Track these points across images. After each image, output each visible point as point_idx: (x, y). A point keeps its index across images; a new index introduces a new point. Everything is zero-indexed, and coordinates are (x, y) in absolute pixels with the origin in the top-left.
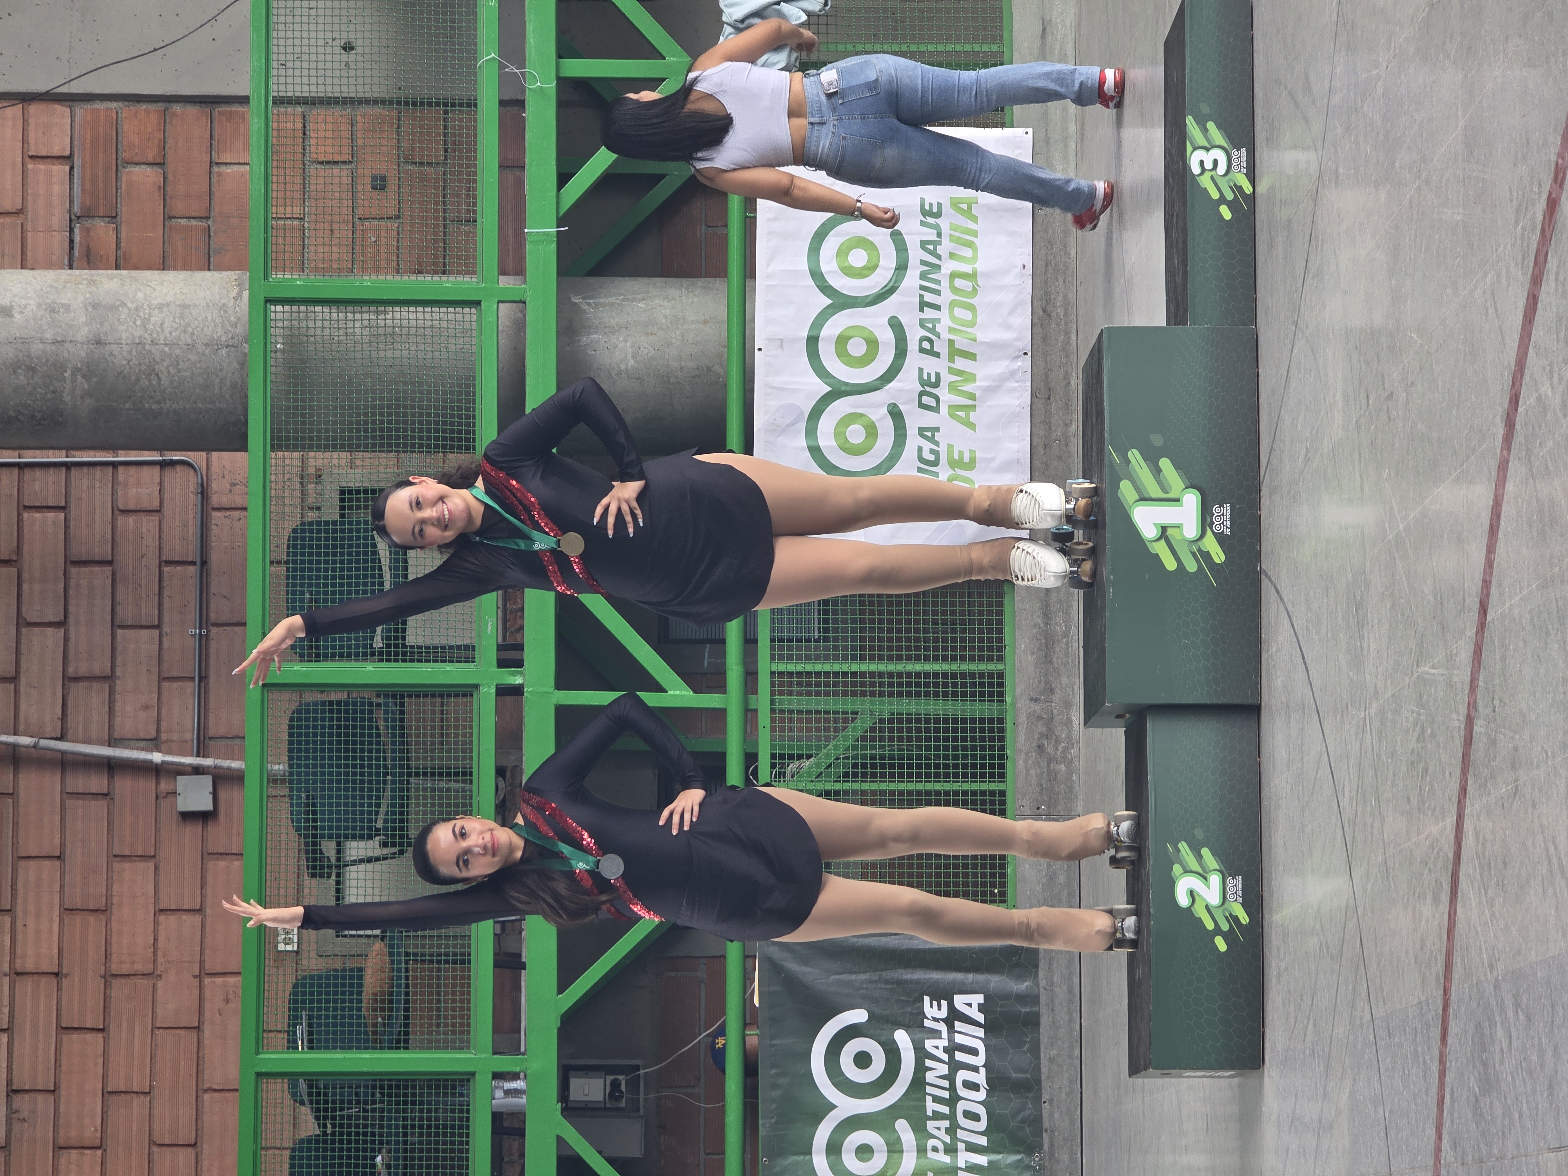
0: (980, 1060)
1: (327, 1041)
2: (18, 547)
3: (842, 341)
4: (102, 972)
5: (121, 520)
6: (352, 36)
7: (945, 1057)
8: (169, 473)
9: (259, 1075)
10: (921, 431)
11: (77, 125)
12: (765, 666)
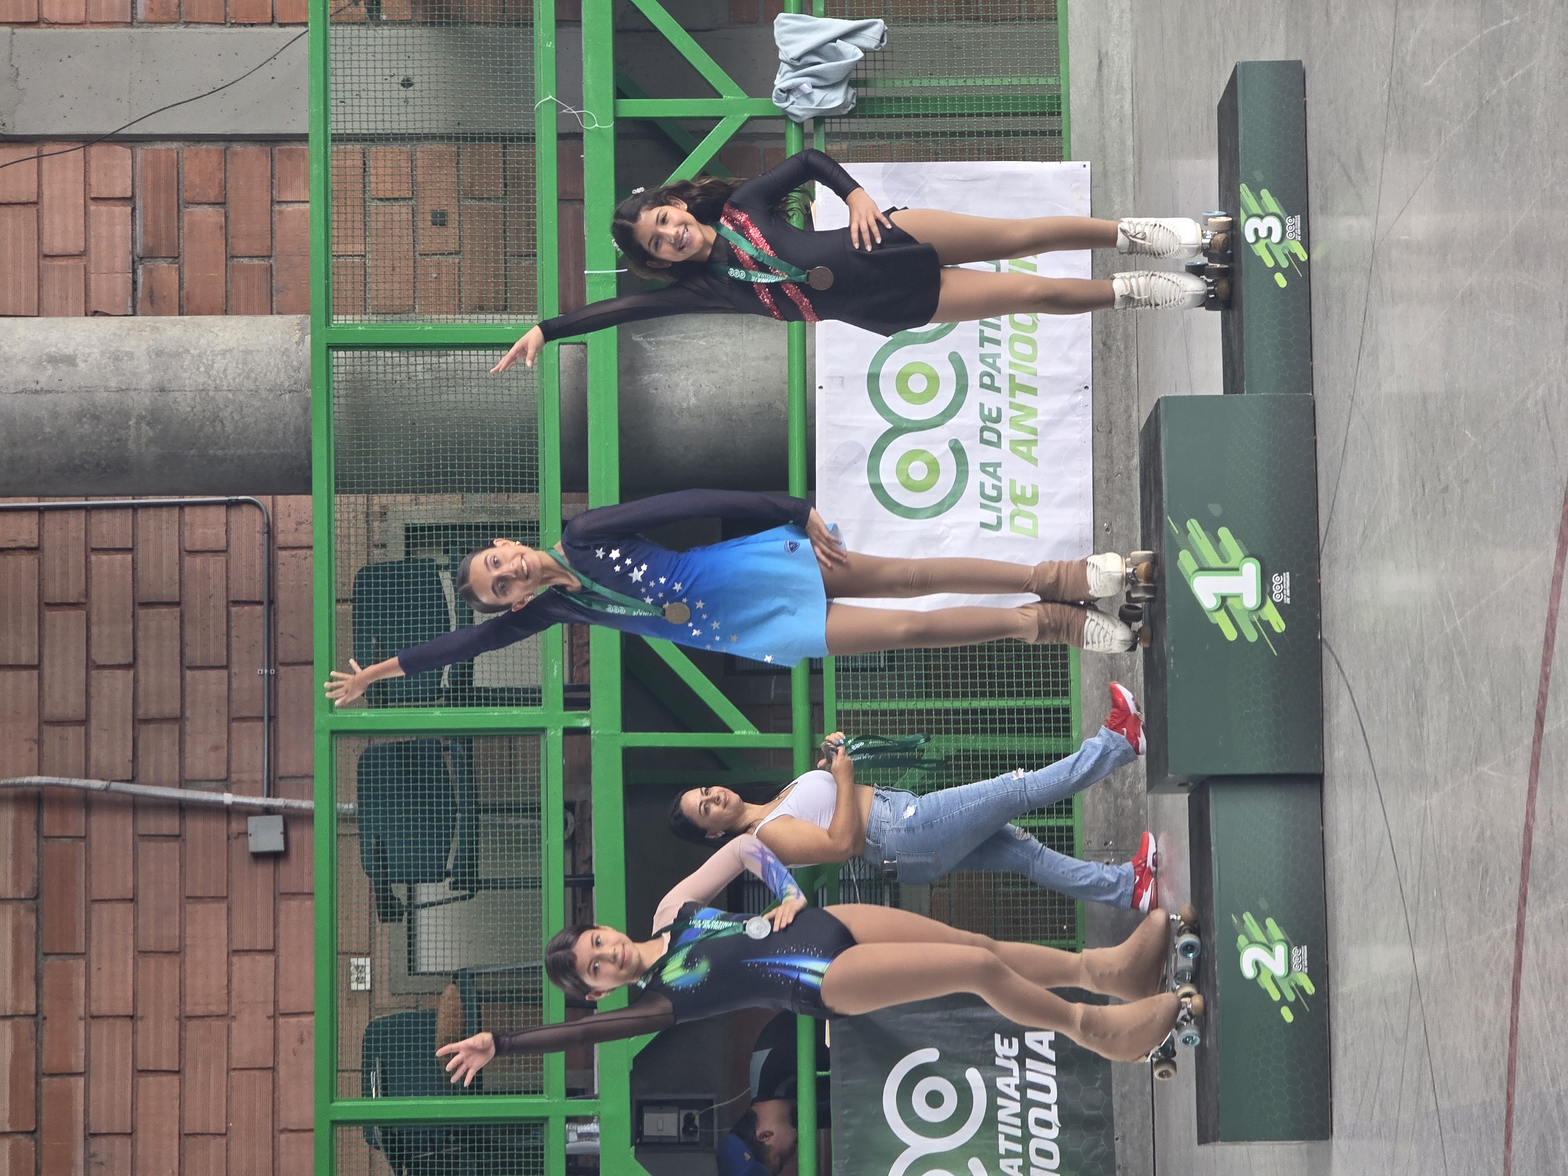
0: (1051, 1098)
1: (400, 1088)
2: (86, 590)
3: (902, 379)
4: (177, 1014)
5: (188, 560)
6: (410, 72)
7: (1017, 1095)
8: (235, 514)
9: (334, 1123)
10: (983, 466)
11: (138, 165)
12: (831, 705)
